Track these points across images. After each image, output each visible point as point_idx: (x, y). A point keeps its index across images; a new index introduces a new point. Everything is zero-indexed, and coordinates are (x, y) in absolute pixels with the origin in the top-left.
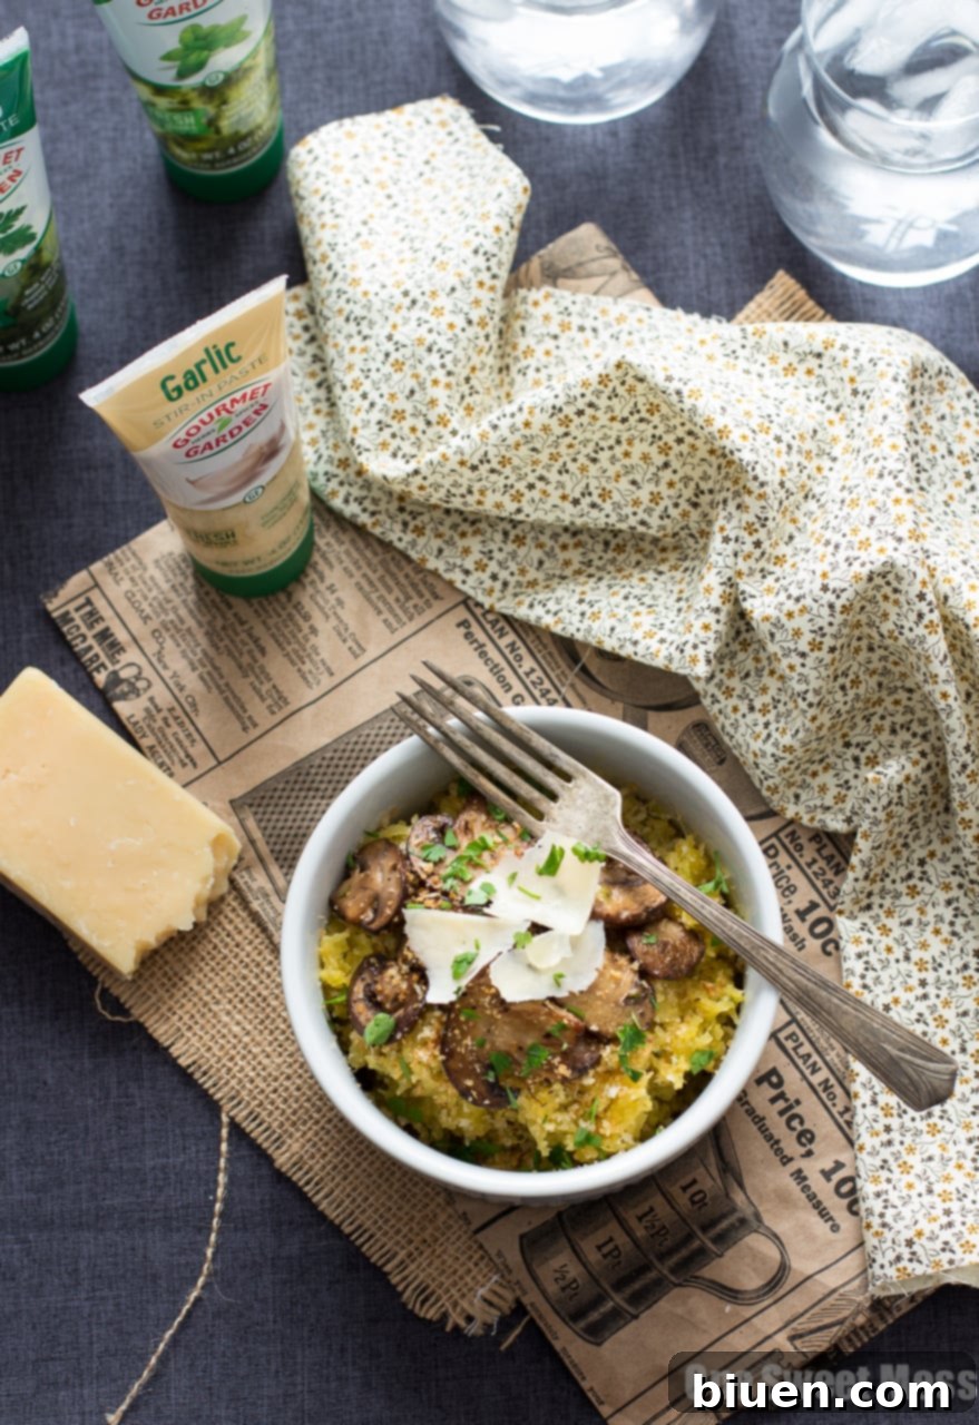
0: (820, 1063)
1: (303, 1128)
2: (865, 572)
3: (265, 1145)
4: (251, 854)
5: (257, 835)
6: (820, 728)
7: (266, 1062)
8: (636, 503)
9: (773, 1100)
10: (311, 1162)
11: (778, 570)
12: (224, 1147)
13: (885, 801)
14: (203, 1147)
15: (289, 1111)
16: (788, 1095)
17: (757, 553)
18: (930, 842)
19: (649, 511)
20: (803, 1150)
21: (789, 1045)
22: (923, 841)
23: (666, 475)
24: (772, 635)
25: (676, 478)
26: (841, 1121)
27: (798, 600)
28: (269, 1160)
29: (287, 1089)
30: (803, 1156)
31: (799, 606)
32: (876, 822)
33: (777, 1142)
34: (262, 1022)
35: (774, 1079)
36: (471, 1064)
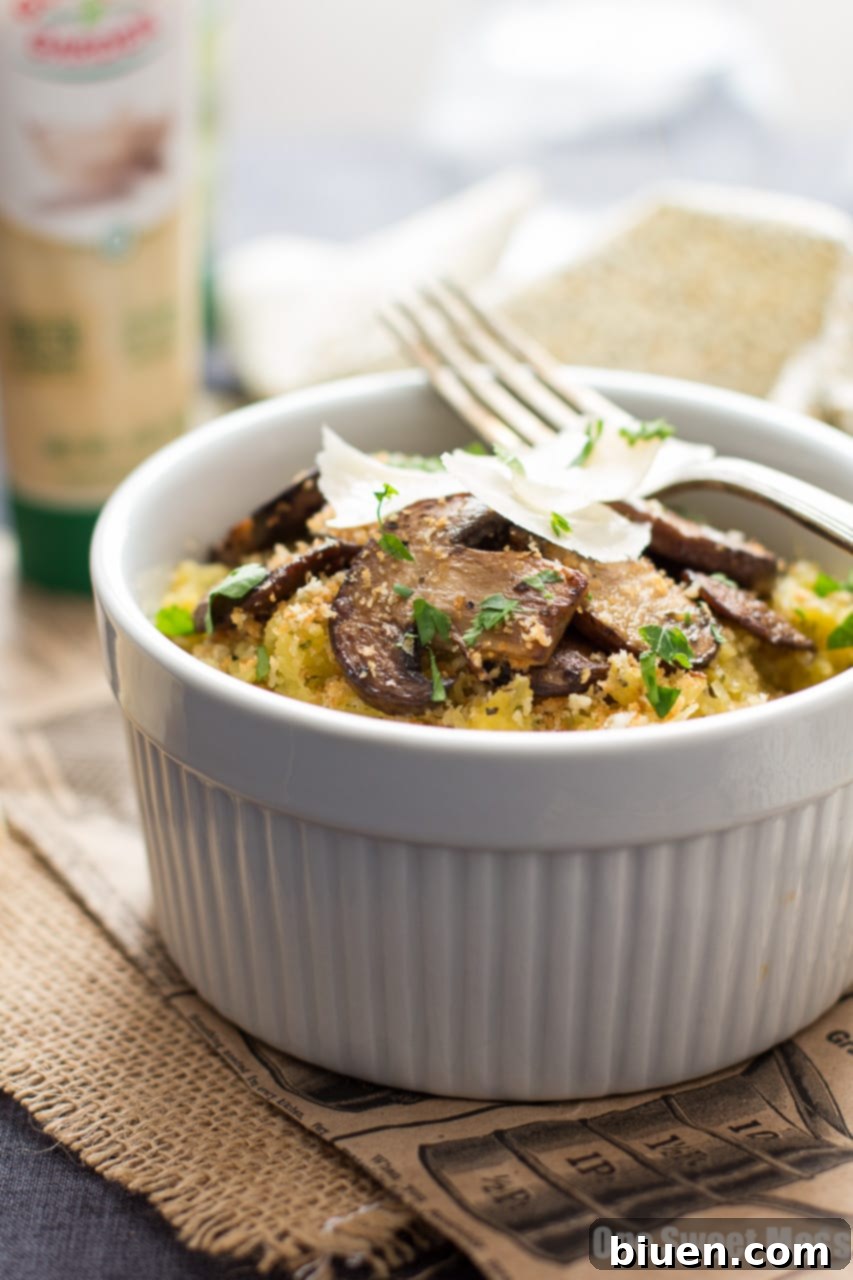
36: (380, 625)
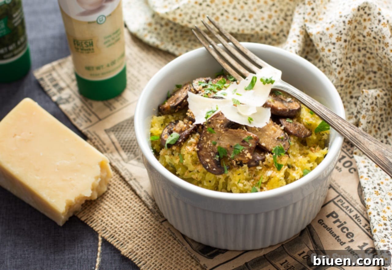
0: (353, 209)
1: (133, 240)
2: (356, 7)
3: (117, 247)
4: (112, 148)
5: (115, 140)
6: (342, 79)
7: (118, 218)
8: (263, 19)
9: (335, 222)
10: (137, 252)
11: (321, 22)
12: (99, 248)
13: (371, 101)
14: (90, 250)
15: (127, 234)
16: (341, 220)
17: (313, 13)
18: (388, 130)
19: (268, 22)
20: (349, 240)
21: (339, 204)
22: (385, 129)
23: (274, 8)
24: (321, 39)
25: (278, 9)
26: (364, 229)
27: (330, 23)
28: (119, 252)
29: (126, 226)
30: (349, 242)
31: (331, 25)
32: (368, 110)
33: (338, 237)
34: (116, 204)
35: (334, 215)
36: (210, 152)
